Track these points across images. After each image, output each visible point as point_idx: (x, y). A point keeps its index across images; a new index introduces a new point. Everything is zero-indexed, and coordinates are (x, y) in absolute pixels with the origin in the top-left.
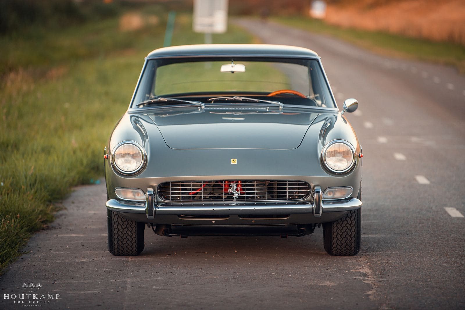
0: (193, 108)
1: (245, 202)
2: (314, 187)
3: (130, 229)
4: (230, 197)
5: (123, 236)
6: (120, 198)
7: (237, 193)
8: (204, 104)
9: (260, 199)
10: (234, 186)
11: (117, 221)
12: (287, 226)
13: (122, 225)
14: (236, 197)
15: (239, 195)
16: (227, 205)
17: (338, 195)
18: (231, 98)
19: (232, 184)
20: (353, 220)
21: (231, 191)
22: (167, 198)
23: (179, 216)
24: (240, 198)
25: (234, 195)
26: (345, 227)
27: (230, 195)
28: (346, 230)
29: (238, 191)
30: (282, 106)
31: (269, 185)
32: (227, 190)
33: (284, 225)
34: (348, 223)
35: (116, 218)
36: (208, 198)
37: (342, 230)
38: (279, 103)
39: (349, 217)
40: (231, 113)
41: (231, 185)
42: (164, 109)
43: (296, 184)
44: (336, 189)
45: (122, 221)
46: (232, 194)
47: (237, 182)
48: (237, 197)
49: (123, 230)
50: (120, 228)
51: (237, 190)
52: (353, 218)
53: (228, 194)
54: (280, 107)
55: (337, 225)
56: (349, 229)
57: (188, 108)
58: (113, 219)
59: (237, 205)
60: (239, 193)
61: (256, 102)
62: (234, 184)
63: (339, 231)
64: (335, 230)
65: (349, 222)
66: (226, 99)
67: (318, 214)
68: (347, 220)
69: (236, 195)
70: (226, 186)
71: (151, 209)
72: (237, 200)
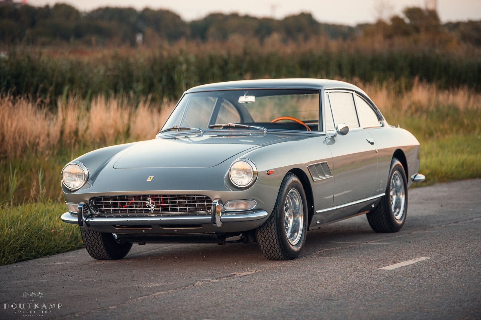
1: (161, 214)
4: (148, 210)
7: (153, 206)
10: (150, 200)
12: (208, 234)
14: (152, 210)
15: (154, 208)
17: (242, 207)
20: (273, 229)
21: (147, 204)
22: (101, 211)
23: (115, 226)
24: (155, 211)
25: (151, 208)
27: (147, 207)
28: (268, 238)
31: (179, 199)
32: (145, 203)
33: (205, 234)
36: (139, 211)
37: (265, 238)
39: (269, 227)
41: (147, 199)
43: (203, 198)
44: (236, 202)
46: (149, 207)
47: (152, 196)
48: (154, 210)
51: (153, 203)
52: (273, 227)
53: (145, 207)
55: (260, 234)
56: (270, 237)
59: (155, 217)
60: (155, 206)
62: (150, 198)
63: (263, 239)
64: (259, 238)
65: (270, 230)
67: (215, 224)
68: (268, 229)
69: (152, 208)
70: (143, 200)
71: (80, 219)
72: (153, 212)
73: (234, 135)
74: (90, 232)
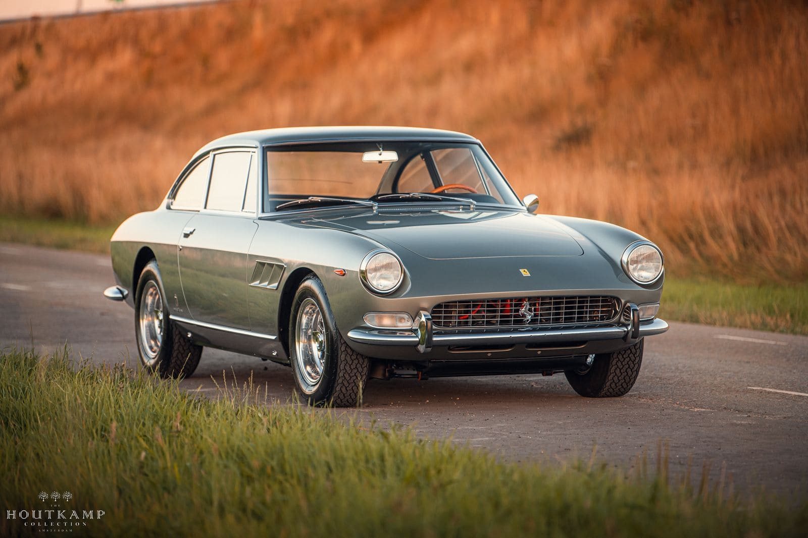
0: (358, 210)
1: (539, 325)
2: (625, 304)
3: (360, 369)
4: (519, 321)
5: (350, 379)
6: (371, 326)
7: (530, 315)
8: (377, 204)
9: (546, 322)
10: (526, 305)
11: (345, 359)
13: (351, 364)
15: (532, 317)
16: (516, 331)
17: (649, 314)
18: (408, 196)
19: (525, 303)
21: (522, 312)
23: (449, 348)
24: (533, 321)
25: (526, 317)
26: (627, 358)
27: (519, 317)
29: (532, 312)
30: (474, 205)
31: (567, 303)
32: (517, 311)
34: (631, 352)
35: (343, 356)
37: (623, 362)
38: (471, 200)
40: (409, 215)
41: (523, 305)
42: (318, 213)
43: (599, 301)
44: (648, 306)
45: (352, 359)
46: (524, 316)
47: (530, 299)
48: (530, 320)
49: (352, 371)
50: (348, 368)
51: (530, 310)
54: (472, 206)
55: (617, 356)
56: (632, 361)
57: (351, 210)
58: (339, 357)
59: (528, 331)
60: (533, 314)
61: (438, 200)
62: (527, 303)
63: (620, 364)
64: (614, 362)
65: (633, 351)
66: (401, 197)
67: (635, 339)
68: (631, 348)
69: (529, 317)
70: (516, 305)
71: (430, 338)
72: (529, 324)
73: (418, 212)
74: (353, 362)
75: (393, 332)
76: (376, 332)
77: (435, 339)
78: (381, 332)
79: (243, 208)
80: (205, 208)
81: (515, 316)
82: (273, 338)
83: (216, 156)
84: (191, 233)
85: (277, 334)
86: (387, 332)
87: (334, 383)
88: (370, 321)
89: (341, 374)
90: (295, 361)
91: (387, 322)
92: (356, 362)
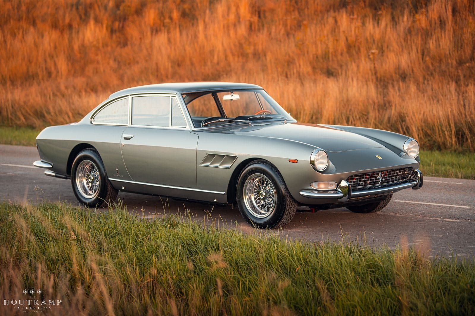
0: (242, 125)
2: (414, 170)
4: (377, 182)
6: (314, 188)
8: (251, 122)
32: (376, 177)
41: (379, 173)
46: (379, 179)
51: (381, 176)
54: (286, 121)
61: (271, 119)
66: (257, 118)
69: (381, 180)
71: (350, 194)
75: (326, 192)
76: (316, 192)
77: (352, 194)
78: (319, 191)
79: (171, 125)
80: (132, 124)
81: (376, 179)
82: (223, 193)
83: (133, 98)
84: (131, 138)
85: (226, 191)
86: (321, 191)
87: (282, 218)
88: (314, 186)
89: (286, 213)
90: (244, 205)
91: (322, 186)
92: (293, 206)
